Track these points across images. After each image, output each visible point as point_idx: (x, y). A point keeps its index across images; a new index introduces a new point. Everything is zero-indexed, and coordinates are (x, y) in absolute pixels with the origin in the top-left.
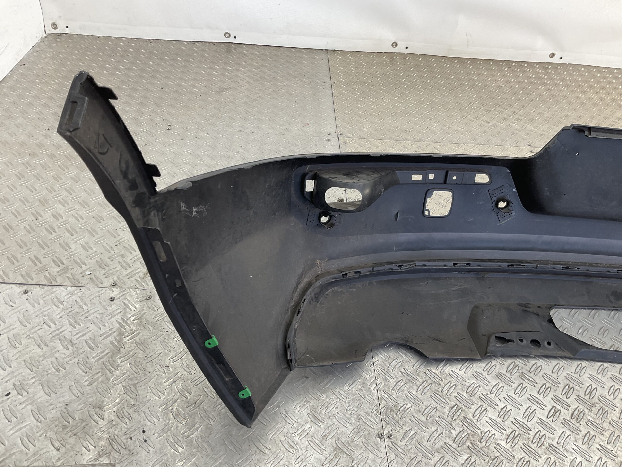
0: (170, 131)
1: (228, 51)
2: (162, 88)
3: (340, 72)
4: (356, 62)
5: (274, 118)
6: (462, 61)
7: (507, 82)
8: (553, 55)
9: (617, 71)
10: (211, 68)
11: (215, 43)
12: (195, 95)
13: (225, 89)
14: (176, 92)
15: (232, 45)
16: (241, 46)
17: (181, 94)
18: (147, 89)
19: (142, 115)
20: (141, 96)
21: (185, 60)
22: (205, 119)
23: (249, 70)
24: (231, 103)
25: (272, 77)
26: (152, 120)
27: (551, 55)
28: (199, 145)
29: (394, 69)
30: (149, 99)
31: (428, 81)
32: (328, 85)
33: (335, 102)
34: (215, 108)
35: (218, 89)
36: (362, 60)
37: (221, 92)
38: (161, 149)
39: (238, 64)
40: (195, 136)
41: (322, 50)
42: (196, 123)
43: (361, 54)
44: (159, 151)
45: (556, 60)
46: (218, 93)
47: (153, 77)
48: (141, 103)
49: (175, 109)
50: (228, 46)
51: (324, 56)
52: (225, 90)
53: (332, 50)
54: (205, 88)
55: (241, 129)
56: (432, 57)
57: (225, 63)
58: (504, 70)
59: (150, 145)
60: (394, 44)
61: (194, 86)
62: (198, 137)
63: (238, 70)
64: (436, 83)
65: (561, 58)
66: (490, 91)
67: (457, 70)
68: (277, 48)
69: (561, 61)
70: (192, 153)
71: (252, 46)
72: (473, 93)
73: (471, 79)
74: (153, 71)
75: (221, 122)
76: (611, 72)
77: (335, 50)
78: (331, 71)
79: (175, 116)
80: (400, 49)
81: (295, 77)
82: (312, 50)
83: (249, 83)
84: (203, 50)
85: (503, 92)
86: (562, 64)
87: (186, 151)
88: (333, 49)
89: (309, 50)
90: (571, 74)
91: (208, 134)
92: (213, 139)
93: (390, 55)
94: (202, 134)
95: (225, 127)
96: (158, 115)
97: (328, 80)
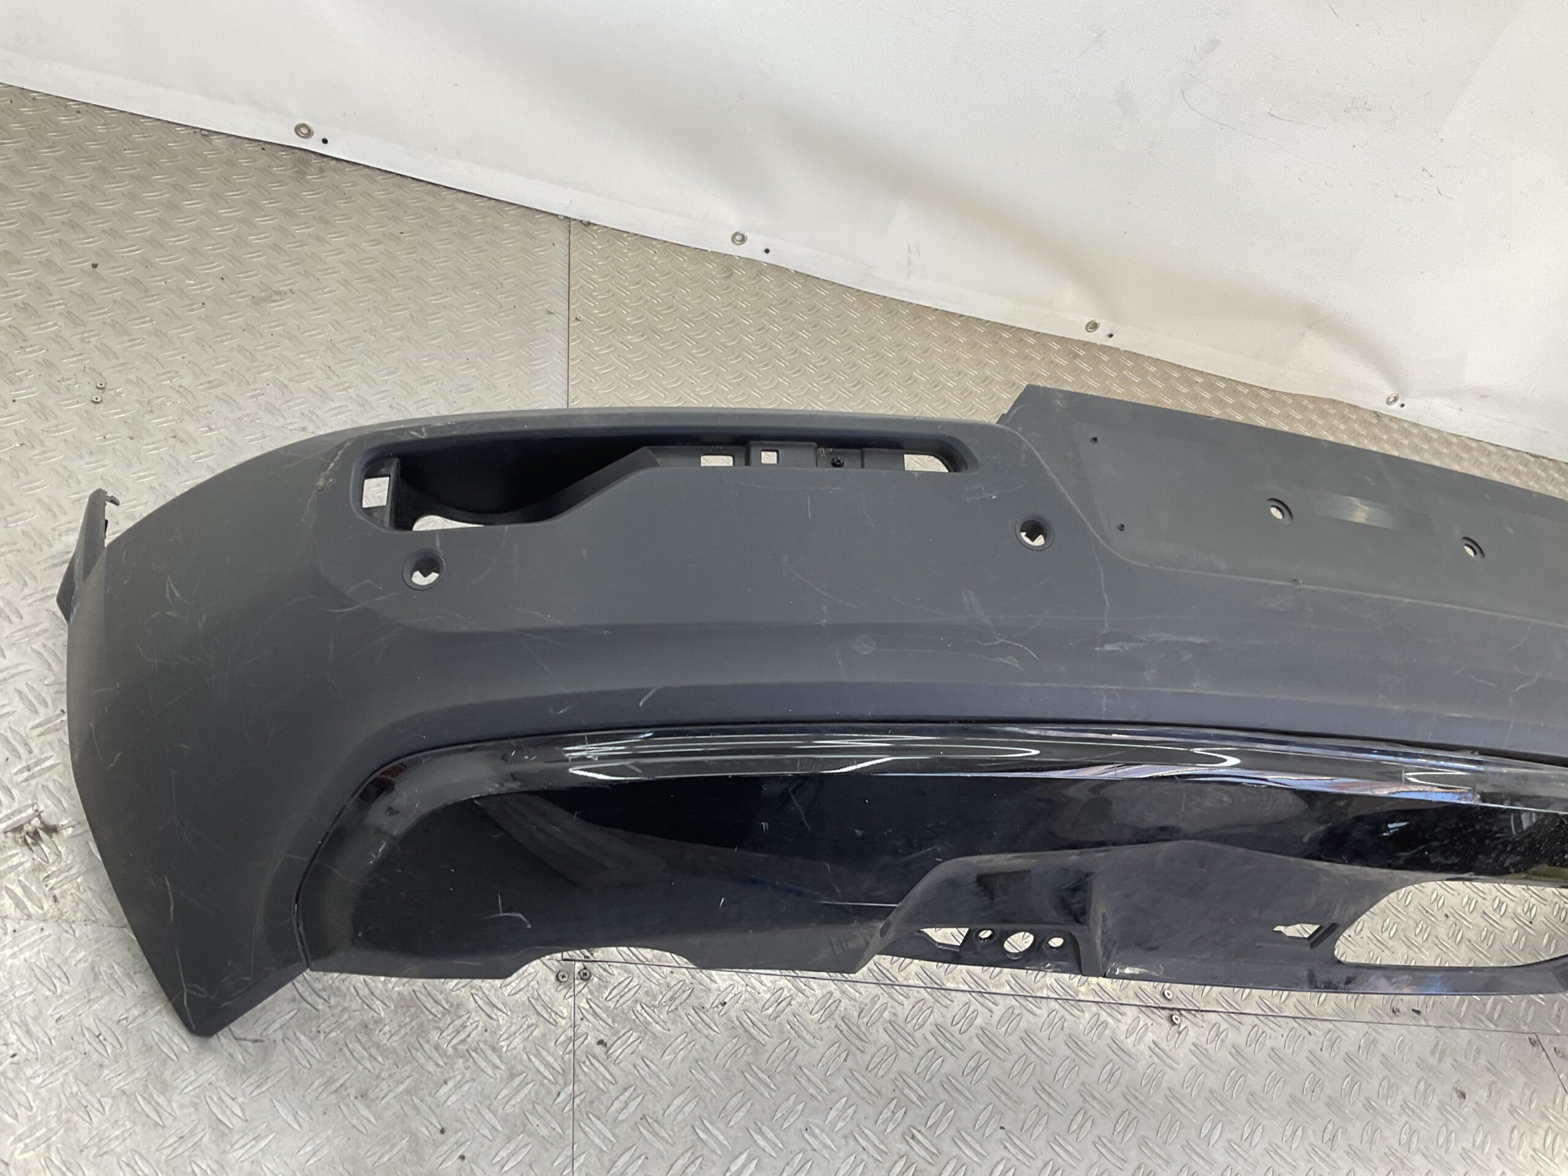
0: (101, 405)
1: (301, 174)
2: (95, 266)
3: (595, 289)
4: (637, 267)
5: (403, 403)
6: (891, 306)
7: (984, 381)
8: (1094, 326)
9: (1223, 385)
10: (244, 221)
11: (267, 146)
12: (188, 302)
13: (278, 293)
14: (135, 282)
15: (315, 161)
16: (339, 165)
17: (147, 290)
18: (48, 264)
19: (24, 344)
20: (29, 284)
21: (174, 187)
22: (207, 379)
23: (353, 246)
24: (290, 339)
25: (414, 274)
26: (50, 365)
27: (1090, 325)
28: (178, 462)
29: (730, 304)
30: (51, 294)
31: (806, 351)
32: (560, 321)
33: (572, 375)
34: (241, 349)
35: (255, 292)
36: (654, 263)
37: (264, 300)
38: (65, 463)
39: (321, 220)
40: (172, 430)
41: (557, 215)
42: (181, 391)
43: (654, 246)
44: (60, 470)
45: (1098, 337)
46: (258, 301)
47: (72, 225)
48: (25, 307)
49: (126, 338)
50: (302, 161)
51: (559, 233)
52: (277, 298)
53: (581, 221)
54: (220, 282)
55: (305, 423)
56: (823, 284)
57: (288, 213)
58: (981, 347)
59: (33, 447)
60: (738, 238)
61: (188, 272)
62: (180, 434)
63: (320, 239)
64: (823, 360)
65: (1111, 336)
66: (945, 401)
67: (878, 330)
68: (435, 188)
69: (1110, 342)
70: (156, 485)
71: (369, 172)
72: (906, 402)
73: (905, 361)
74: (74, 205)
75: (252, 397)
76: (1212, 385)
77: (589, 223)
78: (572, 283)
79: (121, 361)
80: (752, 250)
81: (476, 285)
82: (530, 213)
83: (346, 283)
84: (230, 163)
85: (971, 409)
86: (1111, 348)
87: (139, 478)
88: (586, 219)
89: (521, 210)
90: (1126, 378)
91: (211, 429)
92: (222, 445)
93: (727, 263)
94: (191, 427)
95: (261, 413)
96: (72, 353)
97: (560, 305)
